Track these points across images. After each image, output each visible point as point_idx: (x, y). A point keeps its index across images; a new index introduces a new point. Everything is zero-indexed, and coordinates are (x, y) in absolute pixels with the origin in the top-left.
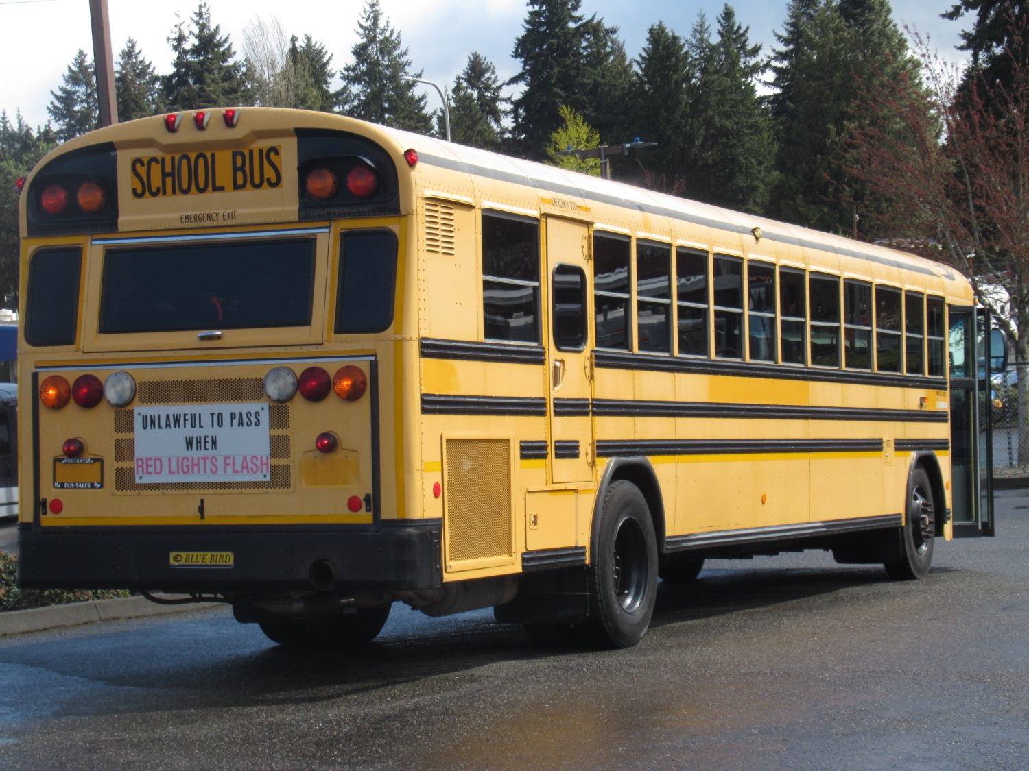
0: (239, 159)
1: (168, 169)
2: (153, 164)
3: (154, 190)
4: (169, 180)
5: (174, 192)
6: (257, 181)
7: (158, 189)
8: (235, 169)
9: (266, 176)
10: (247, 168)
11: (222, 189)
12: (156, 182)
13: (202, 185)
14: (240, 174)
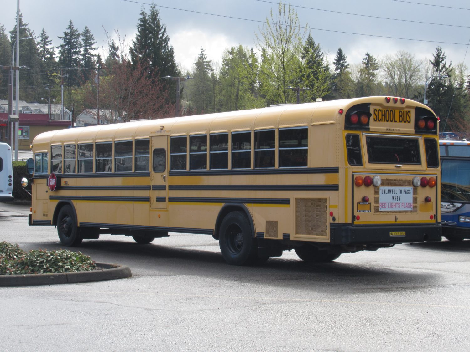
0: (401, 113)
1: (383, 114)
2: (379, 111)
3: (379, 119)
4: (383, 117)
5: (384, 121)
6: (405, 120)
7: (380, 119)
8: (400, 116)
9: (407, 119)
10: (403, 116)
11: (396, 121)
12: (380, 117)
13: (392, 120)
14: (401, 118)
